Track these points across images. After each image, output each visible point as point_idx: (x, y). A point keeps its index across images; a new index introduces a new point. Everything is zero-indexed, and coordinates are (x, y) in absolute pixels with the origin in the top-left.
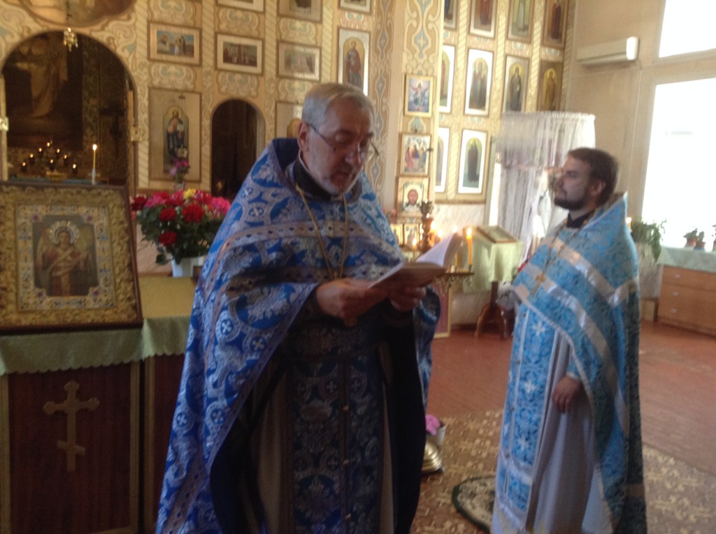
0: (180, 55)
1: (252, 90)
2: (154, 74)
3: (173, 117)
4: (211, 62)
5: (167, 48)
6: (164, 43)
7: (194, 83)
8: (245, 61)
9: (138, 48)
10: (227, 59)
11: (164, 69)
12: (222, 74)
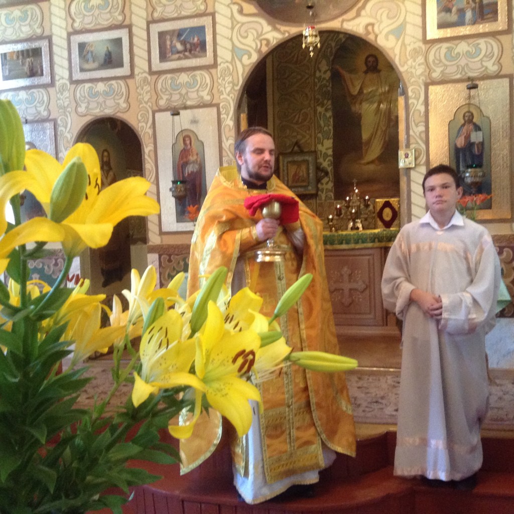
0: (474, 22)
2: (434, 61)
3: (465, 122)
5: (453, 17)
6: (448, 10)
7: (499, 62)
9: (409, 29)
11: (450, 50)
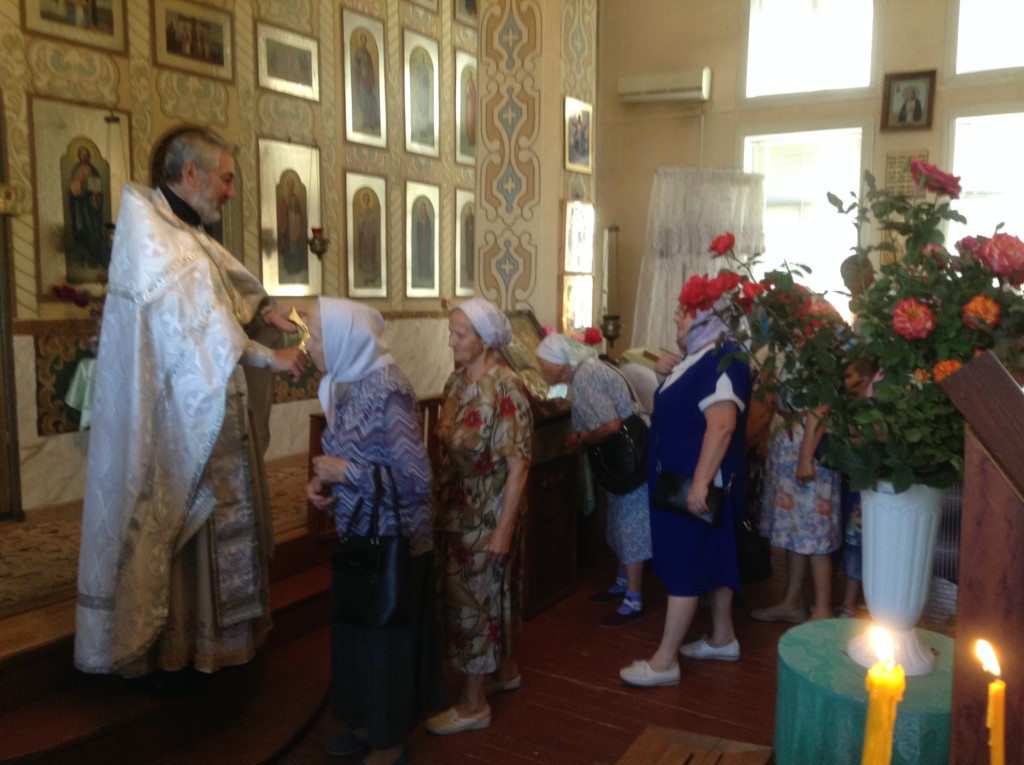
0: (87, 27)
1: (218, 110)
2: (38, 65)
3: (81, 161)
4: (146, 50)
8: (204, 52)
10: (174, 46)
11: (57, 55)
12: (165, 74)
